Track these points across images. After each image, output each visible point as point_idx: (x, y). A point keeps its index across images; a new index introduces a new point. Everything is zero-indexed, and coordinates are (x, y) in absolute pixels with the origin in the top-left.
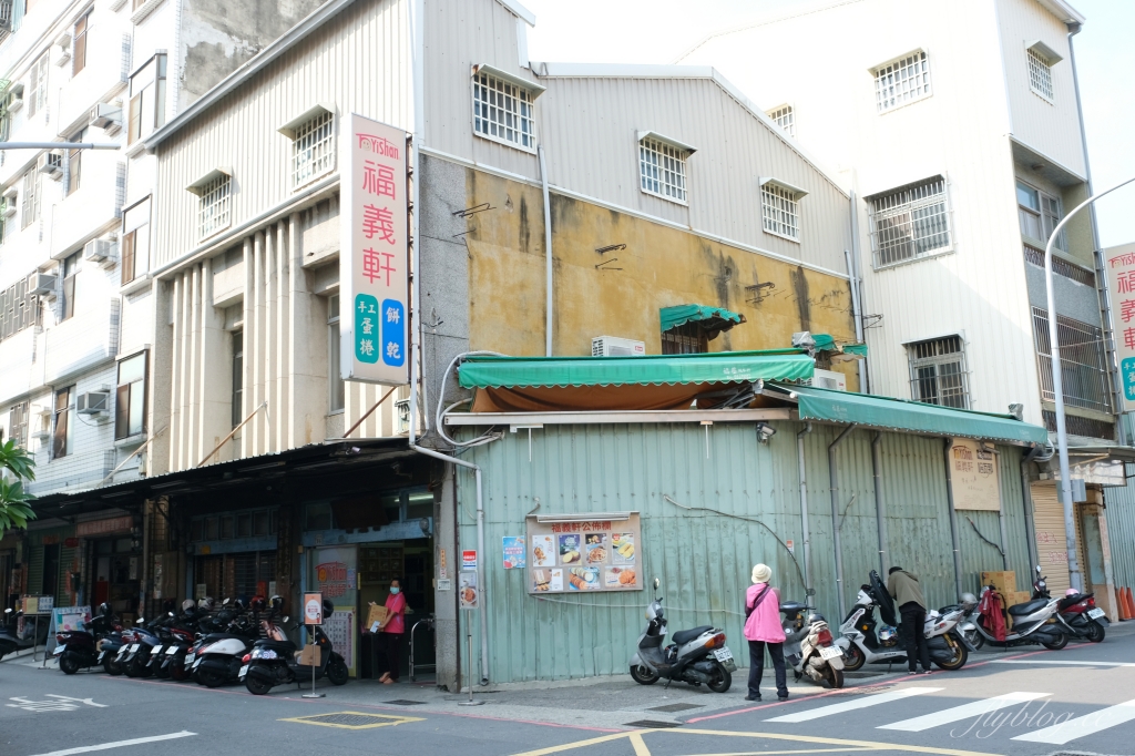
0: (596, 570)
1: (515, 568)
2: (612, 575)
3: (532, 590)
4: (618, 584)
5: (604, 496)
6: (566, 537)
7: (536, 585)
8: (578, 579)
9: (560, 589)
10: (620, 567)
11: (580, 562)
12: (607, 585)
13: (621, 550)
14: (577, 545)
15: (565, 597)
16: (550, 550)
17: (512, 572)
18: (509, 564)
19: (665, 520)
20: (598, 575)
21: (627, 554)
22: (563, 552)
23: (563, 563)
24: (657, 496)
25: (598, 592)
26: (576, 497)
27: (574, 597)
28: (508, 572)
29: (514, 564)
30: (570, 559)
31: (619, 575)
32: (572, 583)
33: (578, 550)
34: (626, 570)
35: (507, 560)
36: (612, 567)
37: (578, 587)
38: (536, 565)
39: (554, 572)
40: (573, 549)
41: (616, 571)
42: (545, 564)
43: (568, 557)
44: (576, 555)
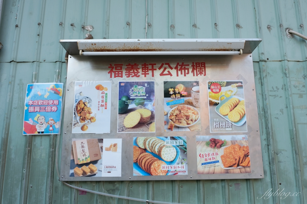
0: (180, 142)
1: (41, 135)
2: (210, 150)
3: (67, 173)
4: (220, 167)
5: (194, 26)
6: (131, 84)
7: (74, 165)
8: (148, 156)
9: (117, 173)
10: (222, 138)
11: (153, 128)
12: (201, 168)
13: (224, 109)
14: (149, 99)
15: (125, 188)
16: (104, 105)
17: (38, 141)
18: (32, 128)
19: (291, 64)
20: (183, 150)
21: (234, 116)
22: (124, 110)
23: (123, 128)
24: (275, 29)
25: (183, 182)
26: (149, 25)
27: (141, 189)
28: (30, 140)
29: (40, 128)
30: (136, 122)
31: (221, 151)
32: (137, 163)
33: (150, 106)
34: (233, 142)
35: (30, 122)
36: (208, 138)
37: (148, 171)
38: (77, 130)
39: (107, 143)
40: (142, 104)
41: (215, 143)
42: (93, 128)
43: (132, 119)
44: (147, 114)
